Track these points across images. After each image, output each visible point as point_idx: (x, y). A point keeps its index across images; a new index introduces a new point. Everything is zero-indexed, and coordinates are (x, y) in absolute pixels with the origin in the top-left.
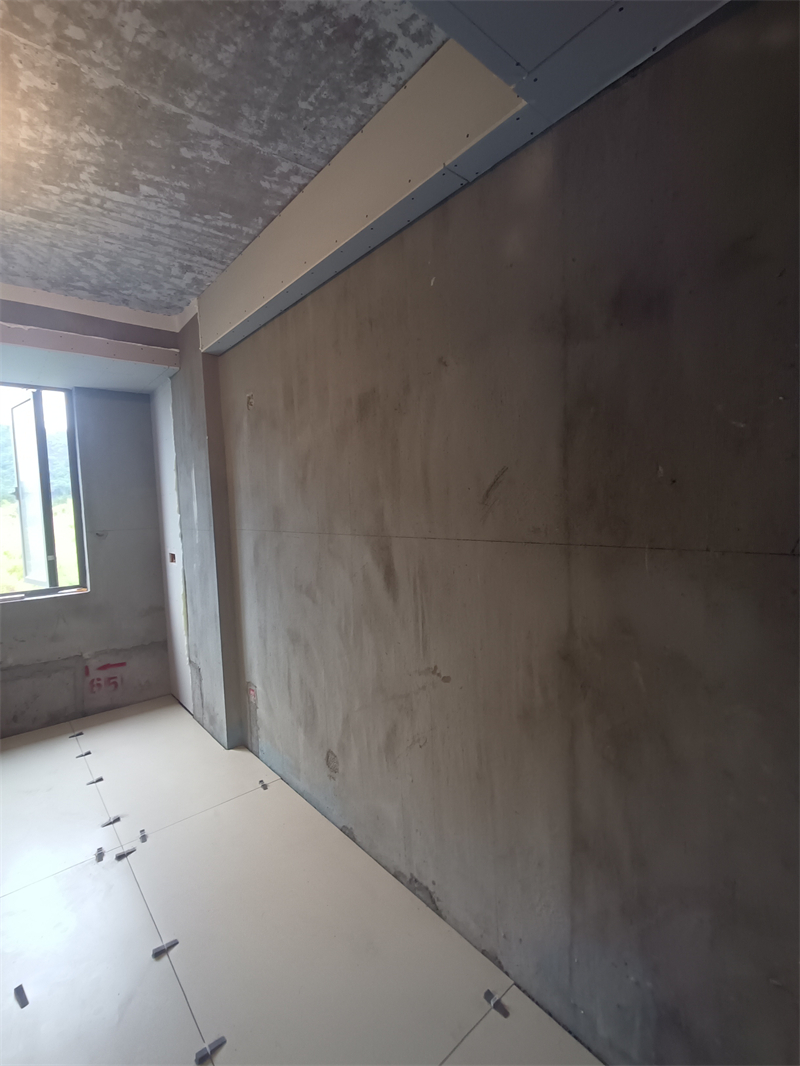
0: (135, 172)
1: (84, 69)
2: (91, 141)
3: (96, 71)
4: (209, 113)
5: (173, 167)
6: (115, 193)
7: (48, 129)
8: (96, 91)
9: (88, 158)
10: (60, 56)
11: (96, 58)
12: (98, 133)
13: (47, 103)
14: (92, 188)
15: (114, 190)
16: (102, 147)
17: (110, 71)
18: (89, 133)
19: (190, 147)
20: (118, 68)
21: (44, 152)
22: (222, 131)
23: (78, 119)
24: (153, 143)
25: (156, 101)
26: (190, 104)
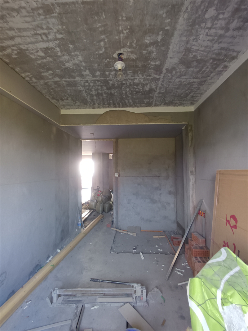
0: (51, 59)
1: (82, 79)
2: (67, 64)
3: (80, 80)
4: (59, 82)
5: (47, 66)
6: (45, 47)
7: (77, 62)
8: (77, 76)
9: (63, 58)
10: (86, 79)
11: (81, 82)
12: (69, 67)
13: (82, 69)
14: (51, 45)
15: (47, 48)
16: (65, 64)
17: (79, 81)
18: (70, 66)
19: (53, 74)
20: (78, 82)
21: (73, 54)
22: (53, 80)
23: (75, 69)
24: (58, 71)
25: (68, 80)
26: (63, 82)
